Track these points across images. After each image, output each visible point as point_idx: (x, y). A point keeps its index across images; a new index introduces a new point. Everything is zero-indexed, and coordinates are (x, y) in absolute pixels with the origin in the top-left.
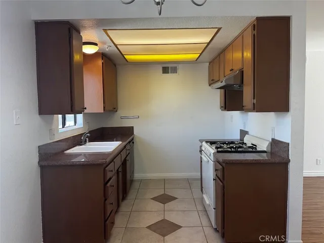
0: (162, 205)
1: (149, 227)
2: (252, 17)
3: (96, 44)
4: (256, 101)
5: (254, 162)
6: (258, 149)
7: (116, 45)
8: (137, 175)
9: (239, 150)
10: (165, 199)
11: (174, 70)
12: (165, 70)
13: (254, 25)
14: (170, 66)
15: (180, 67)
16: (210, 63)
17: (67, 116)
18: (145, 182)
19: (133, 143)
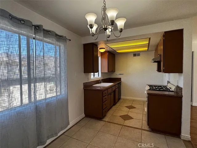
0: (128, 109)
1: (120, 116)
2: (163, 32)
3: (104, 49)
4: (165, 68)
5: (163, 95)
6: (171, 90)
7: (111, 48)
8: (122, 97)
9: (157, 89)
10: (130, 107)
11: (139, 55)
12: (135, 55)
13: (164, 35)
14: (137, 53)
15: (141, 53)
16: (155, 50)
17: (95, 73)
18: (125, 100)
19: (121, 84)
